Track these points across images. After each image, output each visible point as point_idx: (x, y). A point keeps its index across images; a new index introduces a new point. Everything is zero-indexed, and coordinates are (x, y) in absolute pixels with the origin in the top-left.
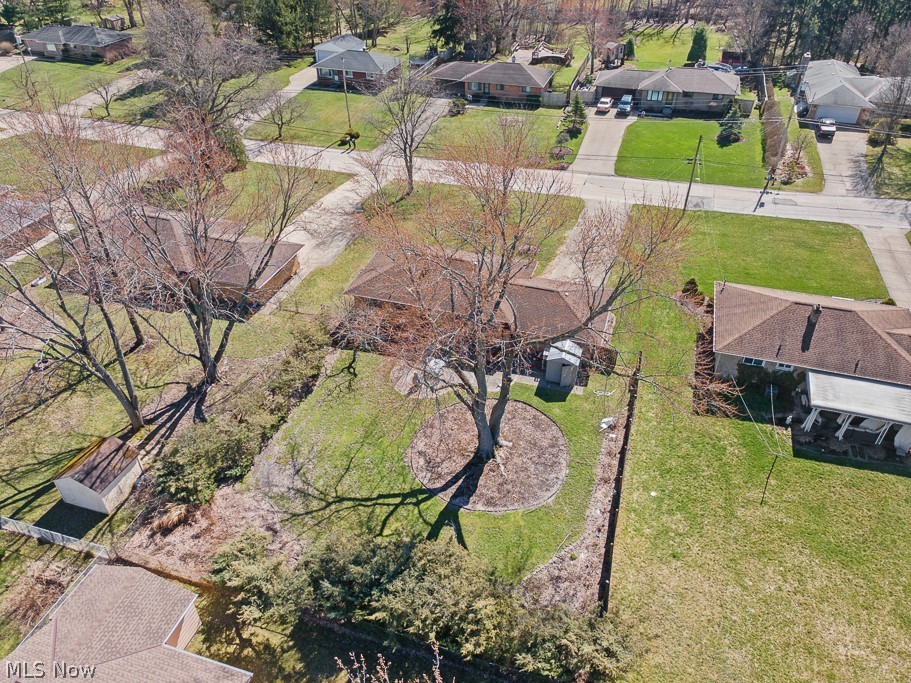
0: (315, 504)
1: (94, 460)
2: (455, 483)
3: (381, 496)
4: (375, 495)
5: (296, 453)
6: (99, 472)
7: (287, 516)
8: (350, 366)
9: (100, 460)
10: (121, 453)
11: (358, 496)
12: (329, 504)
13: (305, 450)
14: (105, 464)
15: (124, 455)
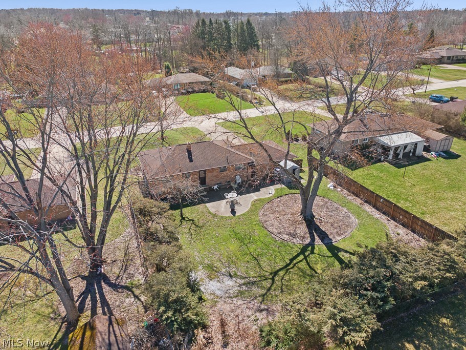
0: (267, 284)
1: (103, 339)
2: (314, 235)
3: (291, 260)
4: (288, 262)
5: (215, 269)
6: (116, 345)
7: (261, 299)
8: (183, 218)
9: (106, 337)
10: (115, 325)
11: (281, 267)
12: (273, 279)
13: (218, 264)
14: (112, 338)
15: (118, 325)
